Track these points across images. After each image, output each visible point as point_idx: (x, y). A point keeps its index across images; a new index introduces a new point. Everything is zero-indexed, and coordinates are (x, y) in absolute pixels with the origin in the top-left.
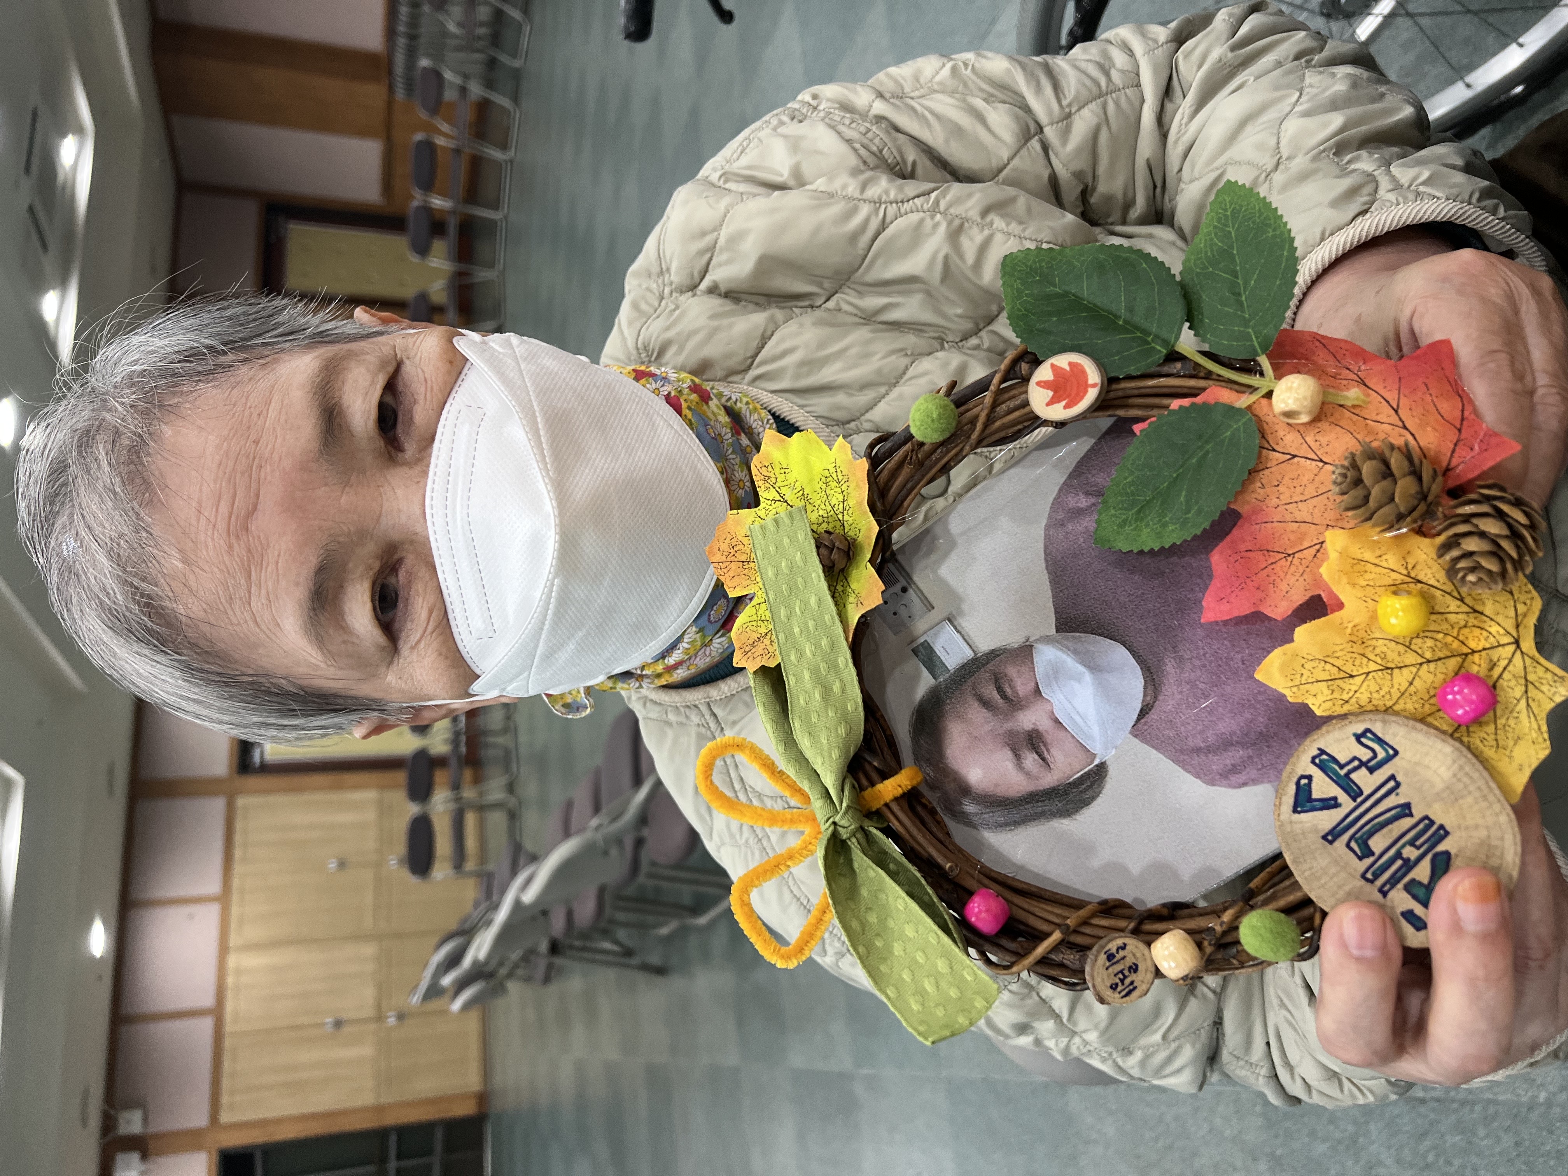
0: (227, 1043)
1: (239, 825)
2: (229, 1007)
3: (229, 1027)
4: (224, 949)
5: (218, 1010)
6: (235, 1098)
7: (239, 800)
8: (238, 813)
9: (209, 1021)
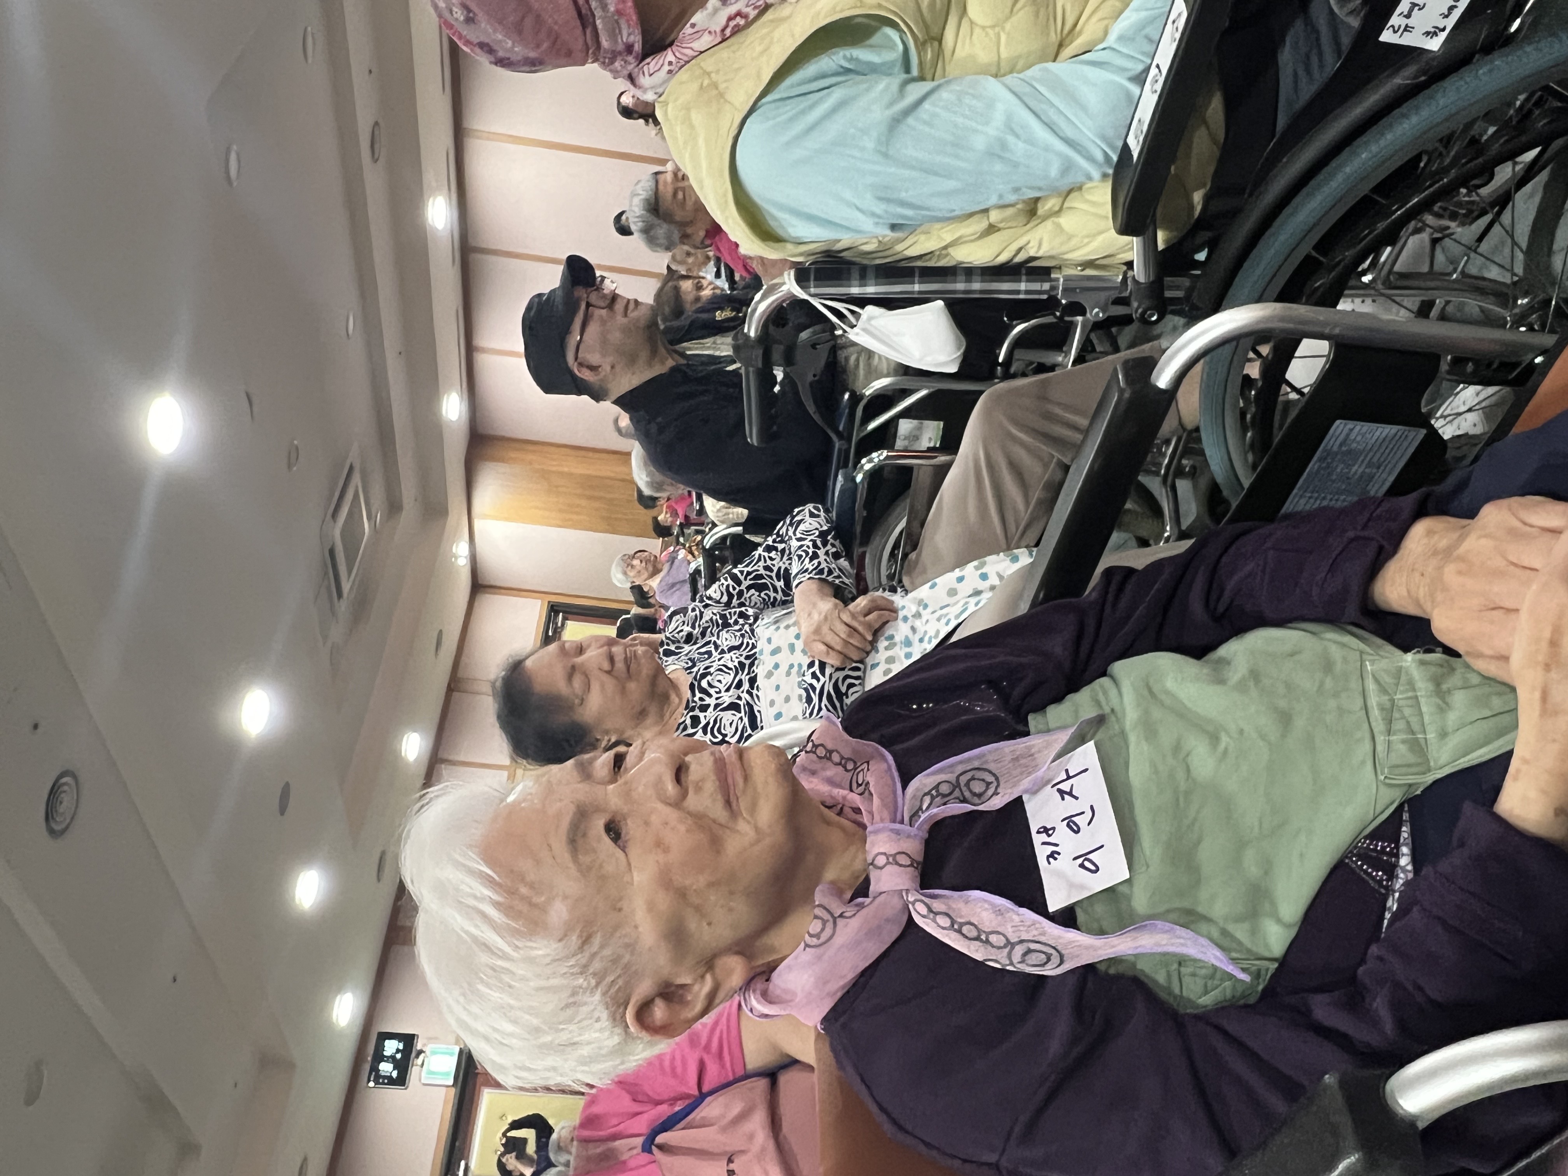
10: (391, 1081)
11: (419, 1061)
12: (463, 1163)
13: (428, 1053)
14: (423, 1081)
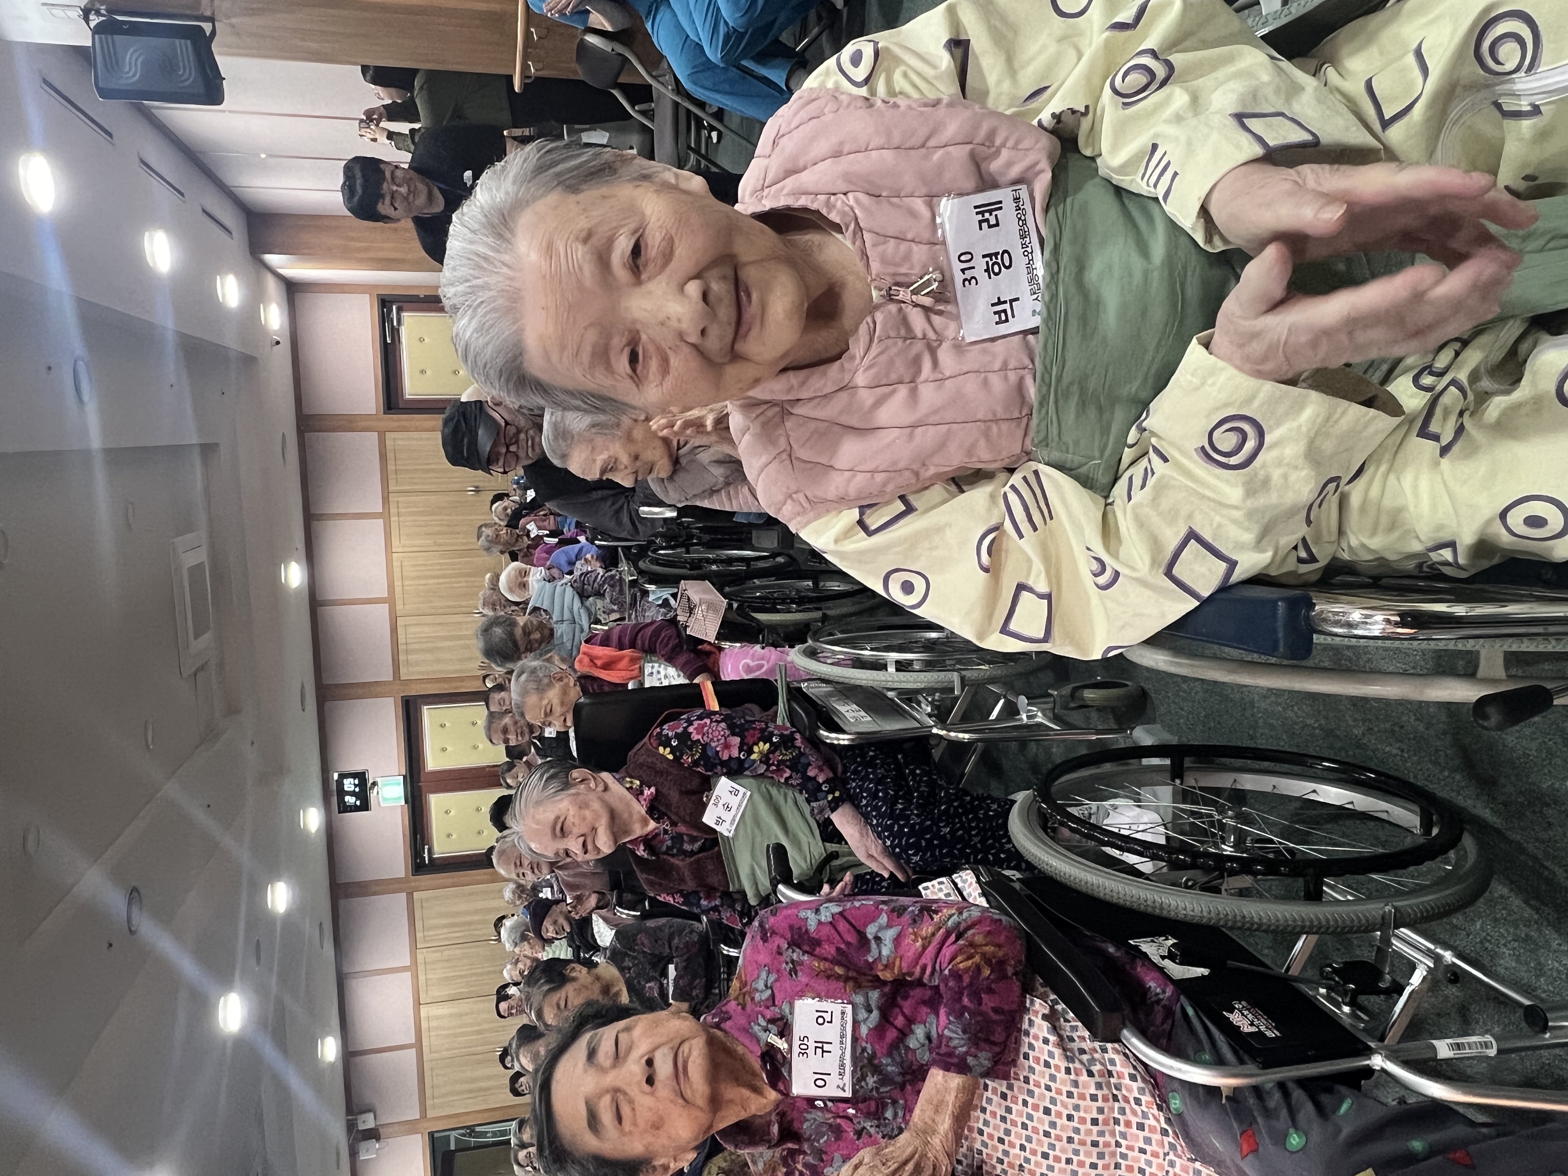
0: (427, 1066)
1: (418, 913)
2: (426, 1043)
3: (426, 1057)
4: (417, 1004)
5: (418, 1045)
6: (436, 1101)
7: (416, 895)
8: (417, 905)
9: (413, 1052)
10: (357, 809)
11: (375, 791)
12: (427, 848)
13: (379, 784)
14: (382, 805)
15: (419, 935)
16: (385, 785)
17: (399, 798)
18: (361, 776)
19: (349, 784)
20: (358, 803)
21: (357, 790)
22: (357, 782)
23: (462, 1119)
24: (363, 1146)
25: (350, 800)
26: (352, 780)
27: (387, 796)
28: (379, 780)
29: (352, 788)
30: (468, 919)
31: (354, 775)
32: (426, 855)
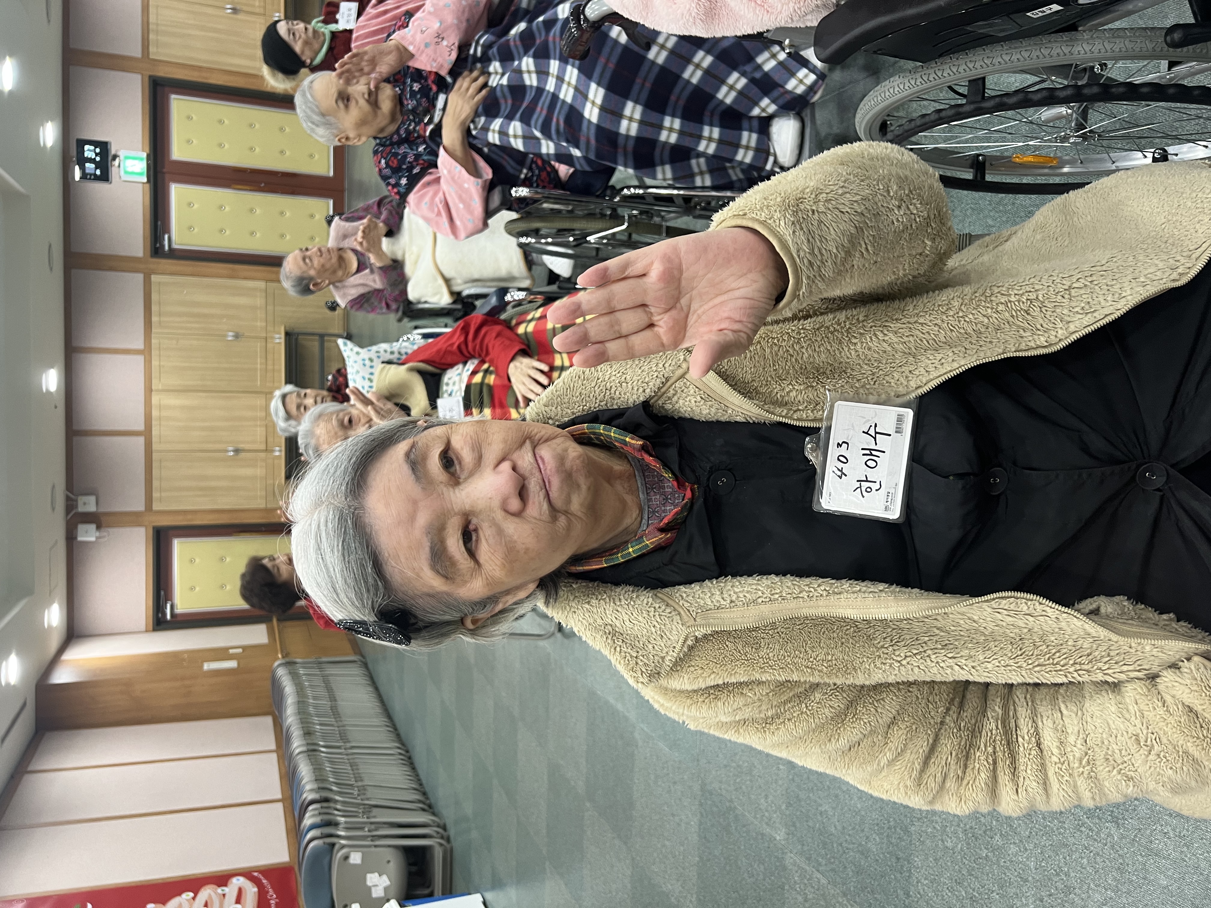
0: (155, 456)
1: (154, 297)
2: (155, 432)
3: (155, 447)
4: (149, 390)
5: (147, 433)
6: (163, 494)
7: (154, 278)
8: (154, 288)
9: (141, 440)
10: (97, 178)
11: (116, 163)
12: (166, 236)
13: (122, 157)
14: (123, 178)
15: (155, 319)
16: (127, 158)
17: (141, 174)
18: (103, 147)
19: (89, 152)
20: (98, 172)
21: (98, 159)
22: (98, 150)
23: (189, 517)
24: (81, 528)
25: (90, 166)
26: (92, 148)
27: (130, 169)
28: (122, 154)
29: (92, 155)
30: (206, 311)
31: (96, 144)
32: (166, 243)
